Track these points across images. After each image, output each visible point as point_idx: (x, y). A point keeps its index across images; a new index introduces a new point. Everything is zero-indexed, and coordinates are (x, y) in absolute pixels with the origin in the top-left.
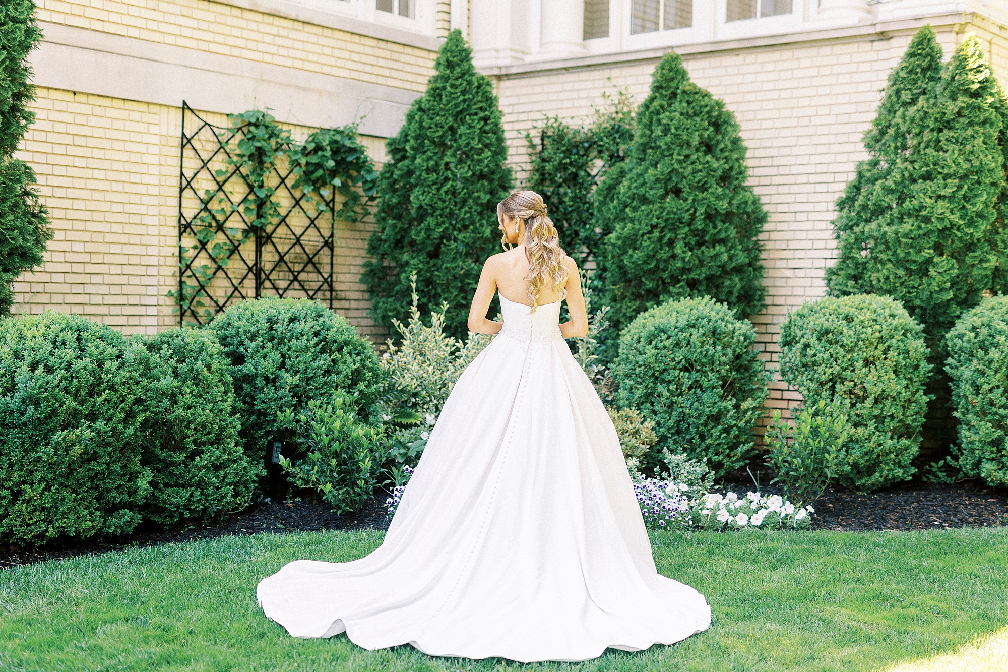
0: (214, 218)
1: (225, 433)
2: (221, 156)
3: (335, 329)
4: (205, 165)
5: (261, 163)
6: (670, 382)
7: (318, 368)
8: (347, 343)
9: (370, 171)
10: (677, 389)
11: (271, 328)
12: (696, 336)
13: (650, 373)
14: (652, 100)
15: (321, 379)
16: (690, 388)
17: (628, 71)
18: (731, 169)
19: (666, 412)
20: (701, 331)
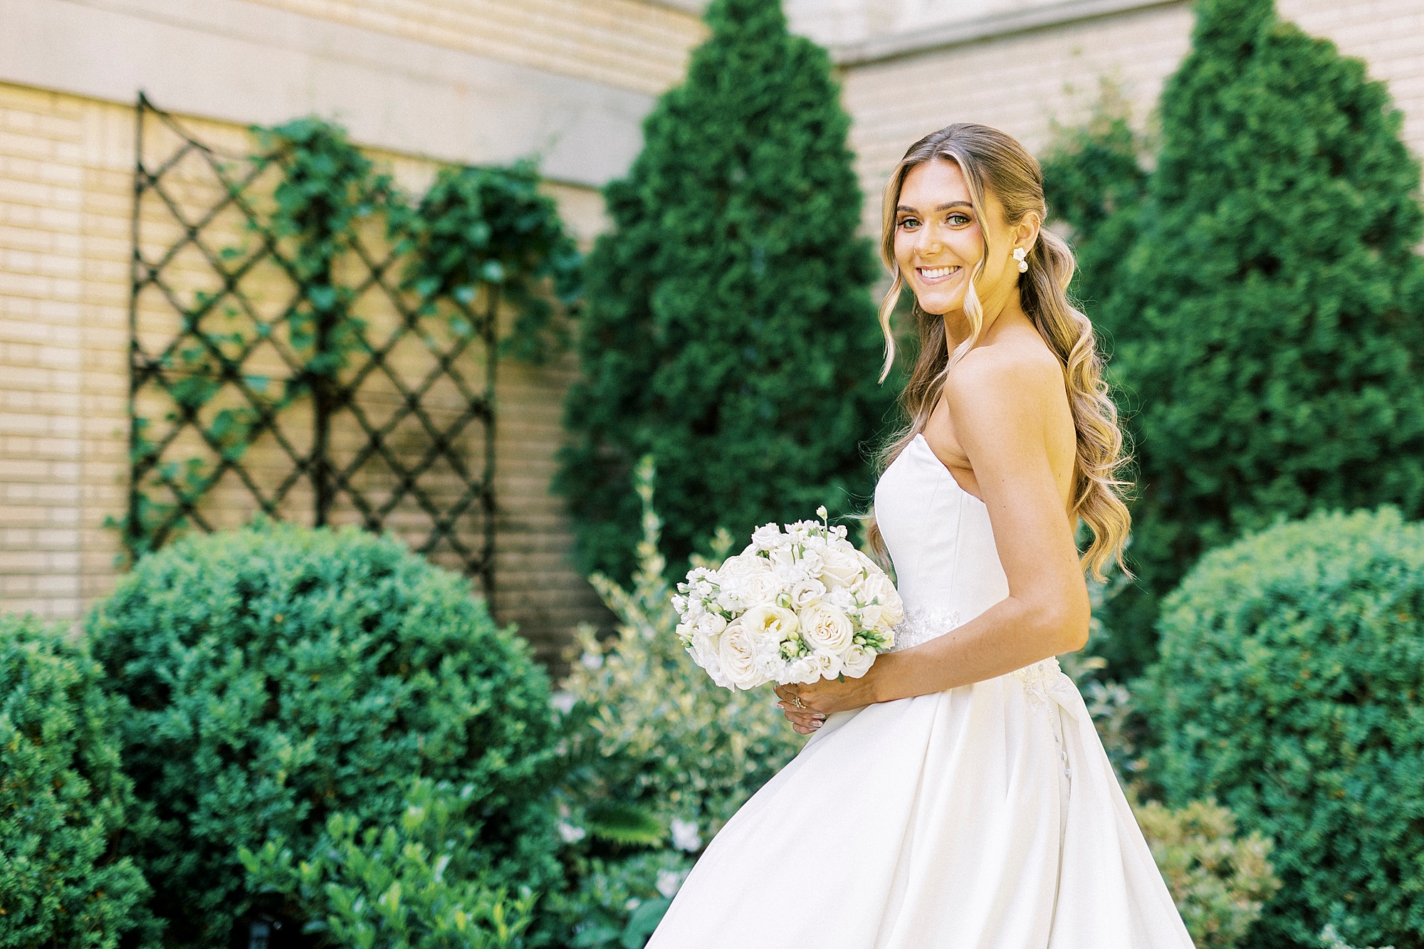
0: (215, 351)
1: (83, 917)
2: (233, 216)
3: (418, 610)
4: (192, 233)
5: (324, 233)
6: (1305, 733)
7: (371, 715)
8: (453, 646)
9: (569, 250)
10: (1327, 750)
11: (242, 611)
12: (1372, 611)
13: (1254, 708)
14: (1194, 64)
15: (379, 748)
16: (1361, 748)
17: (1118, 33)
18: (1394, 211)
19: (1296, 810)
20: (1387, 598)
